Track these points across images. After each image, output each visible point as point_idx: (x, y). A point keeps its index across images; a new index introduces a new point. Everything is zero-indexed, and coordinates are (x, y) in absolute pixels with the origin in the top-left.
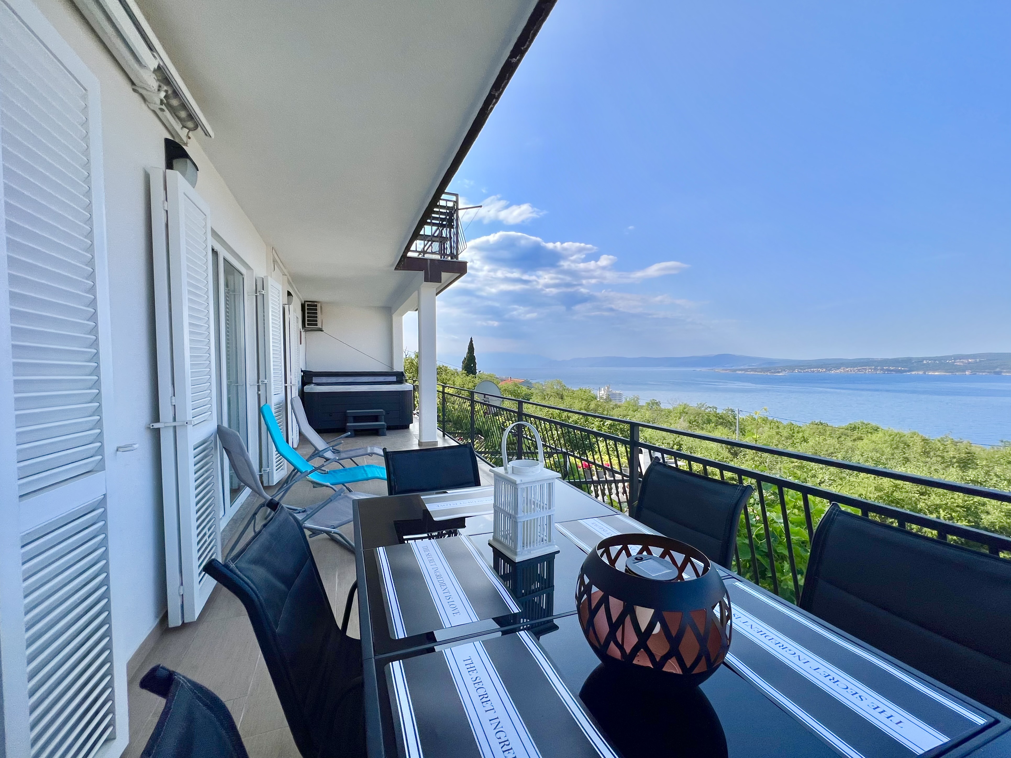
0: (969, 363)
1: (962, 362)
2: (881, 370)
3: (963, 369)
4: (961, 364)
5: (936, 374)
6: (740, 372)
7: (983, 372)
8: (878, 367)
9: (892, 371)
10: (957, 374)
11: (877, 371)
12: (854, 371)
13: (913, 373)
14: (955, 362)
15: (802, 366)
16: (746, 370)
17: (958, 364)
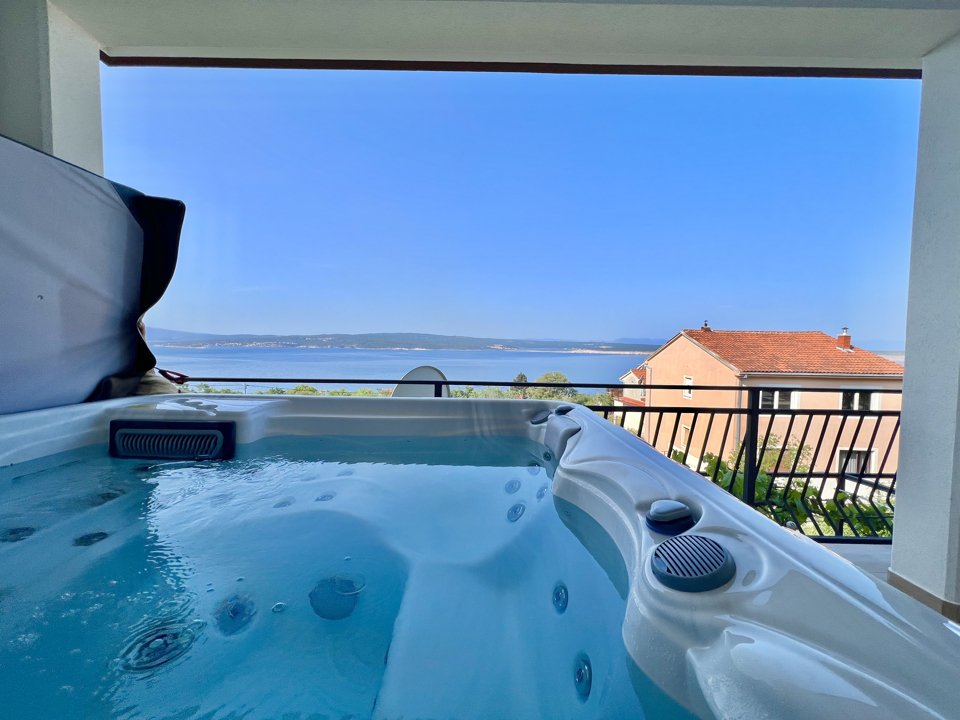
2: (282, 344)
5: (313, 347)
7: (337, 346)
8: (279, 342)
9: (288, 345)
11: (279, 345)
12: (263, 345)
13: (301, 347)
15: (222, 341)
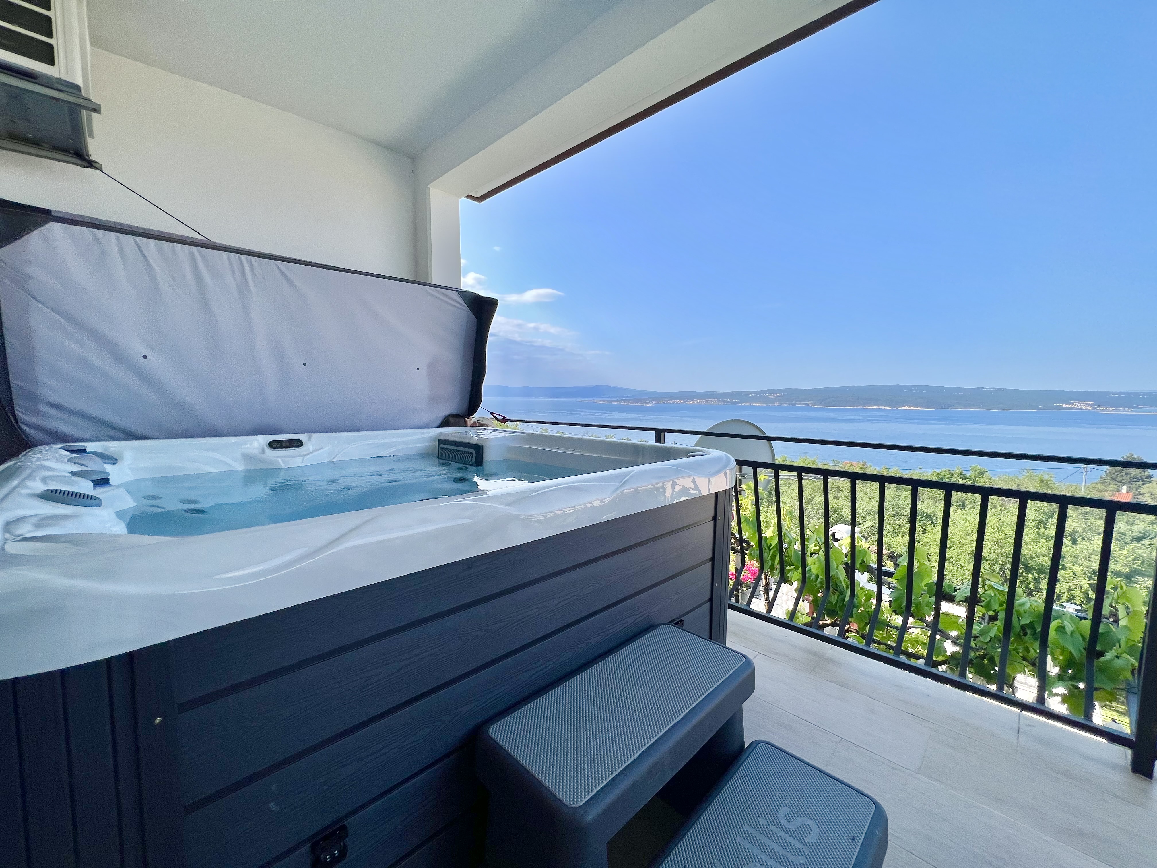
0: (778, 396)
1: (773, 396)
3: (773, 401)
4: (773, 397)
6: (615, 403)
8: (720, 399)
10: (770, 405)
11: (719, 402)
13: (743, 404)
14: (769, 396)
16: (621, 401)
17: (771, 397)
